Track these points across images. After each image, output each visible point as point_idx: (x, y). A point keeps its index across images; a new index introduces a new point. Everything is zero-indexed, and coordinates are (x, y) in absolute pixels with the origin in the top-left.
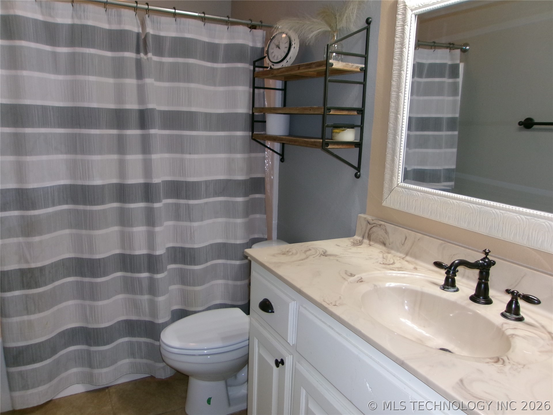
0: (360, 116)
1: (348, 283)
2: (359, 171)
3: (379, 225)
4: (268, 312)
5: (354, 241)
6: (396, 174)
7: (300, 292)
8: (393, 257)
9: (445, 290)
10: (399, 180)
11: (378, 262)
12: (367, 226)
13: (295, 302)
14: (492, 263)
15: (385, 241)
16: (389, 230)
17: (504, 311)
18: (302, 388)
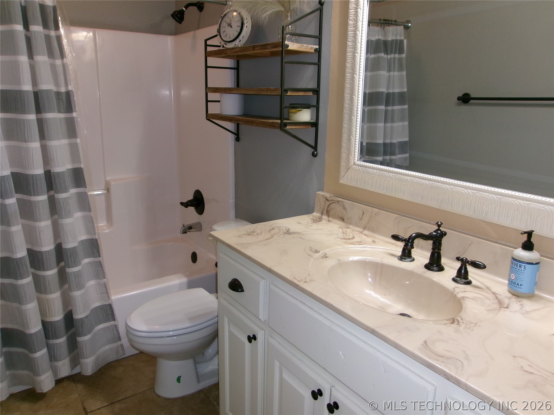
0: (316, 96)
1: (314, 259)
2: (316, 150)
3: (337, 201)
4: (238, 291)
5: (313, 217)
6: (353, 153)
7: (270, 271)
8: (352, 231)
9: (403, 261)
10: (355, 158)
11: (338, 237)
12: (326, 202)
13: (266, 280)
14: (444, 234)
15: (342, 216)
16: (347, 206)
17: (455, 276)
18: (275, 360)
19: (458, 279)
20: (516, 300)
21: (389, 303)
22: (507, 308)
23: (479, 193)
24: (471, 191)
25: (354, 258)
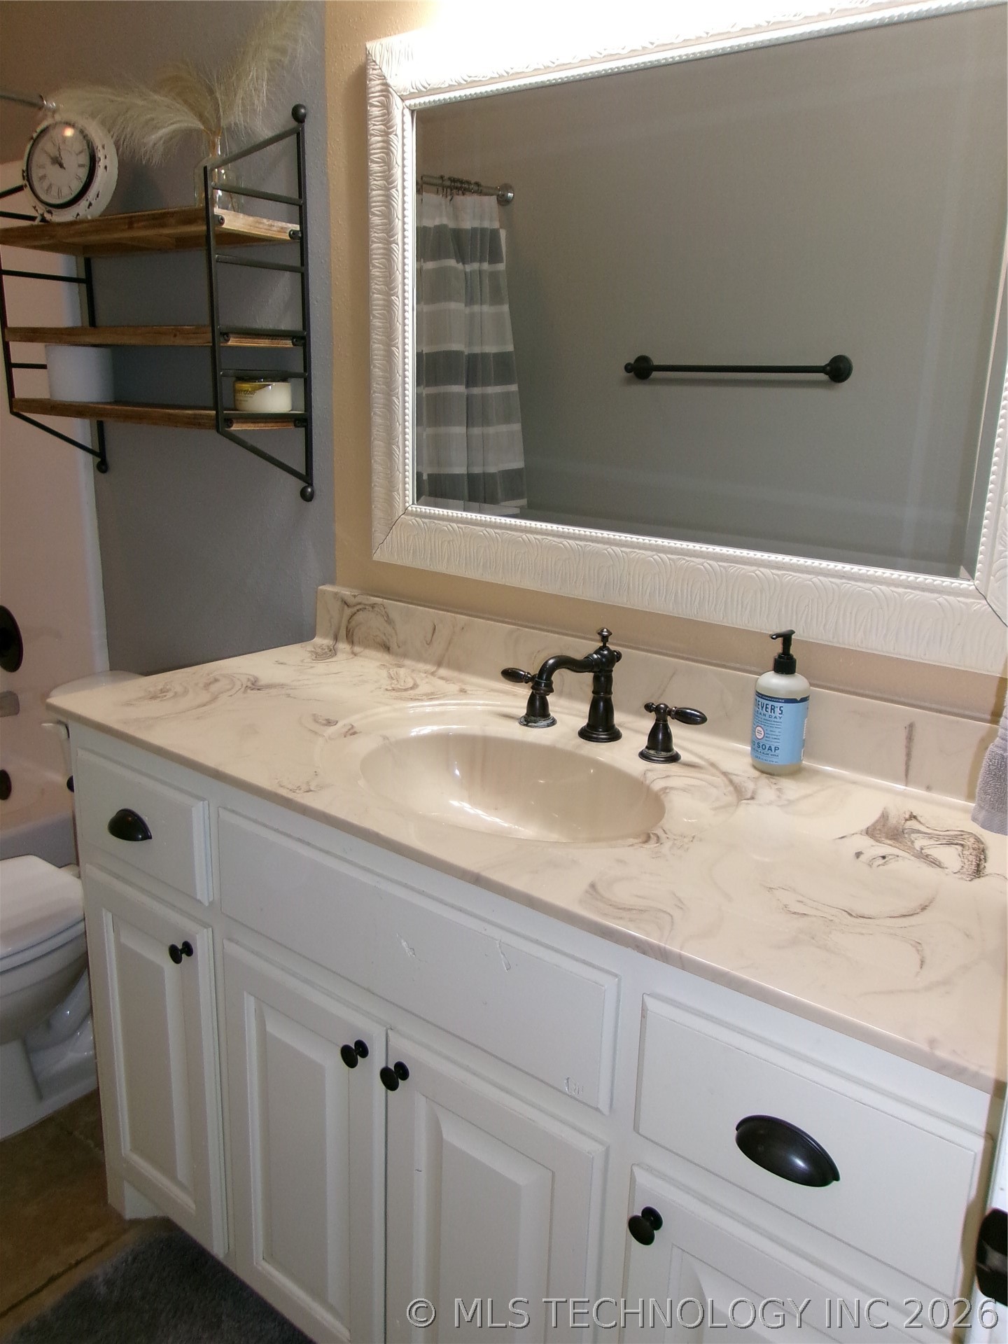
0: (300, 350)
1: (326, 740)
2: (310, 484)
3: (370, 605)
4: (135, 839)
5: (315, 648)
6: (400, 486)
7: (217, 775)
8: (412, 672)
9: (531, 727)
10: (407, 498)
11: (380, 688)
12: (343, 610)
13: (206, 802)
14: (615, 657)
15: (387, 641)
16: (394, 615)
17: (644, 747)
18: (245, 994)
19: (652, 752)
20: (767, 781)
21: (506, 825)
22: (752, 798)
23: (684, 559)
24: (668, 556)
25: (423, 730)
